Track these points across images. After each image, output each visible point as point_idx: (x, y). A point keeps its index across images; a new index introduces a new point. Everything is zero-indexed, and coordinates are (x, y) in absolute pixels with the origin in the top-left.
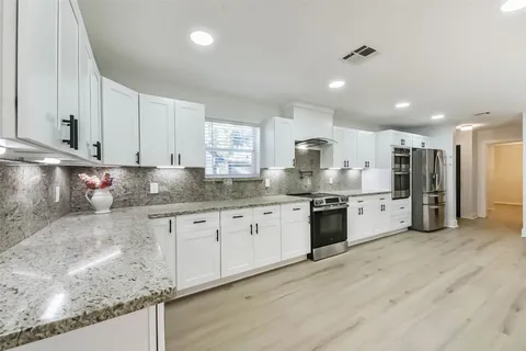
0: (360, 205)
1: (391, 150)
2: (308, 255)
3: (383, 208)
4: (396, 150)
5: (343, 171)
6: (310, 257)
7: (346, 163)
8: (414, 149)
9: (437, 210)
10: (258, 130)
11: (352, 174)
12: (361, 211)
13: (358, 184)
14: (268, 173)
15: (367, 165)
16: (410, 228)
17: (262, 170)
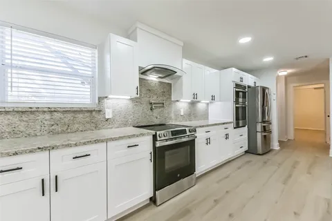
0: (208, 135)
1: (233, 85)
2: (151, 199)
3: (227, 137)
4: (237, 86)
5: (193, 104)
6: (153, 200)
7: (195, 96)
8: (249, 87)
9: (265, 136)
10: (96, 51)
11: (201, 106)
12: (208, 141)
13: (205, 115)
14: (107, 103)
15: (213, 98)
16: (246, 152)
17: (100, 99)
